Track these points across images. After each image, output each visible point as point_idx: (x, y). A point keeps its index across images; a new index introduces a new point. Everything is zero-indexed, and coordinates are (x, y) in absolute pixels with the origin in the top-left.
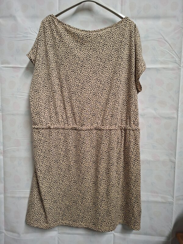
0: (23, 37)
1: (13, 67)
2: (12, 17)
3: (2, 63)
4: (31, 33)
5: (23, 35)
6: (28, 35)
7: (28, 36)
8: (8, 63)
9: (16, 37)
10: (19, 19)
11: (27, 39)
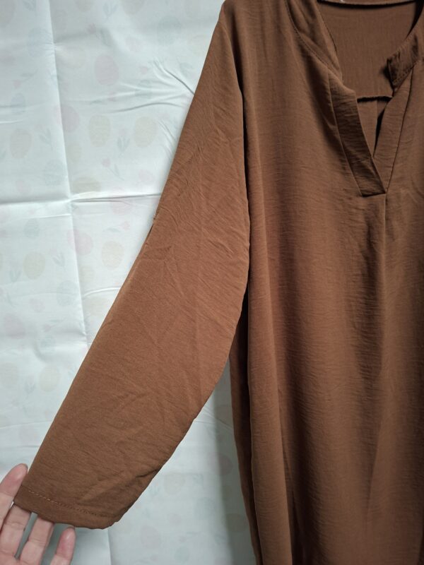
0: (137, 95)
1: (110, 199)
2: (98, 33)
3: (76, 190)
4: (161, 82)
5: (136, 90)
6: (150, 87)
7: (153, 90)
8: (95, 186)
9: (113, 100)
10: (119, 38)
11: (149, 101)
